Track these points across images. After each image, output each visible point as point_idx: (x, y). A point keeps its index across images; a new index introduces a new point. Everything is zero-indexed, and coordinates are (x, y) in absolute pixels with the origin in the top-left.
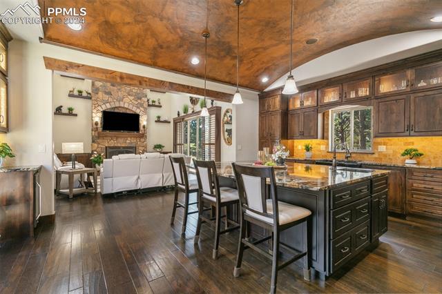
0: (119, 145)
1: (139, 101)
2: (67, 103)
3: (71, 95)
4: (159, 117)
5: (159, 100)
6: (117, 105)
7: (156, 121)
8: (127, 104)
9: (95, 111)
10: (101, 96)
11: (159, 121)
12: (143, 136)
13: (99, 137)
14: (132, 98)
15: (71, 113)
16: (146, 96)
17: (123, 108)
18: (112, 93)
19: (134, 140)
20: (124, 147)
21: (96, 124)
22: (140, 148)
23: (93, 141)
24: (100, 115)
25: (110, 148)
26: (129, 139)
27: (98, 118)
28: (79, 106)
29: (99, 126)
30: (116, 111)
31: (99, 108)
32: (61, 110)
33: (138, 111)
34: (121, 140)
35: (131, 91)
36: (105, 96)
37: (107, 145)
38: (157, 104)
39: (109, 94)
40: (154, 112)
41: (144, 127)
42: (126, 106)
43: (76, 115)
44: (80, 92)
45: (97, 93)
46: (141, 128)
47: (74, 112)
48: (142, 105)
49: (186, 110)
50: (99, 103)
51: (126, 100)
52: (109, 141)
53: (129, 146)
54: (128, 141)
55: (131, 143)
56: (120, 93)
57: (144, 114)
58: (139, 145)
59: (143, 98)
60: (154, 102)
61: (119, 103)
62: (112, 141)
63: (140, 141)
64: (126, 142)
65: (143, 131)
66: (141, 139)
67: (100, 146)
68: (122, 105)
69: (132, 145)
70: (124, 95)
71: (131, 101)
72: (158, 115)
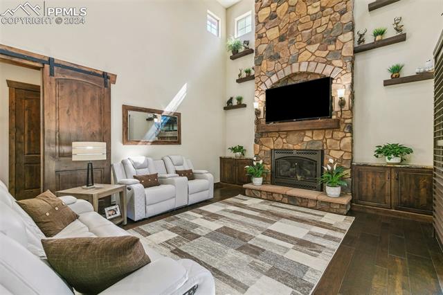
0: (291, 146)
1: (331, 47)
2: (236, 91)
3: (240, 81)
4: (397, 69)
6: (288, 72)
7: (386, 83)
9: (257, 93)
10: (265, 66)
11: (396, 78)
13: (262, 134)
16: (352, 28)
17: (301, 74)
18: (281, 55)
19: (318, 136)
20: (299, 151)
21: (258, 113)
22: (333, 153)
23: (256, 141)
24: (263, 98)
26: (308, 133)
27: (261, 103)
29: (262, 116)
31: (262, 86)
32: (232, 103)
34: (293, 137)
35: (313, 33)
36: (269, 63)
37: (272, 147)
39: (275, 57)
41: (342, 103)
42: (303, 69)
43: (245, 106)
44: (248, 72)
45: (260, 65)
47: (243, 102)
48: (337, 54)
50: (263, 79)
51: (305, 56)
52: (275, 139)
53: (308, 148)
54: (306, 139)
55: (313, 142)
56: (292, 48)
57: (344, 72)
58: (330, 147)
59: (341, 37)
60: (382, 33)
61: (291, 68)
62: (279, 139)
63: (332, 138)
64: (303, 141)
65: (339, 113)
66: (335, 133)
67: (264, 148)
68: (295, 70)
69: (314, 147)
70: (299, 49)
71: (313, 54)
72: (394, 64)
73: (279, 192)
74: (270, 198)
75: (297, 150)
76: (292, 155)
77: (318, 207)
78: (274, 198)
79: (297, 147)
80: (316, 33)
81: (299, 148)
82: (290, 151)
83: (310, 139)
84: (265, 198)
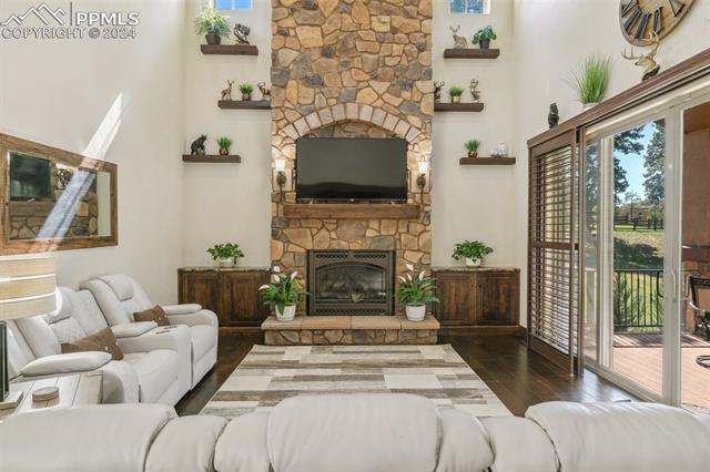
0: (344, 245)
1: (406, 94)
3: (225, 104)
4: (473, 146)
5: (474, 84)
6: (339, 115)
7: (463, 162)
8: (371, 107)
9: (277, 141)
10: (294, 93)
11: (472, 158)
12: (419, 214)
13: (287, 221)
14: (381, 87)
15: (226, 155)
16: (429, 74)
17: (358, 122)
18: (325, 80)
19: (388, 229)
20: (359, 254)
21: (281, 180)
22: (408, 255)
23: (274, 235)
25: (320, 254)
26: (374, 224)
27: (283, 162)
28: (244, 129)
29: (289, 186)
30: (338, 134)
31: (289, 131)
32: (203, 148)
33: (401, 130)
34: (348, 230)
35: (380, 63)
36: (304, 89)
37: (310, 247)
38: (466, 98)
39: (315, 81)
40: (457, 130)
41: (421, 182)
42: (365, 116)
43: (237, 159)
44: (246, 91)
45: (284, 87)
46: (413, 188)
47: (233, 151)
48: (414, 107)
50: (291, 116)
51: (366, 95)
52: (315, 231)
53: (373, 248)
54: (370, 233)
55: (380, 238)
56: (346, 75)
57: (423, 136)
58: (405, 245)
59: (418, 83)
60: (459, 93)
61: (345, 108)
62: (324, 232)
63: (408, 232)
64: (364, 236)
65: (418, 197)
66: (413, 225)
67: (292, 248)
68: (352, 115)
69: (382, 246)
70: (359, 82)
71: (380, 97)
72: (472, 138)
73: (337, 326)
74: (320, 339)
75: (355, 251)
76: (346, 260)
77: (401, 339)
78: (326, 339)
79: (356, 246)
80: (385, 65)
81: (358, 248)
82: (342, 253)
83: (376, 234)
84: (310, 342)
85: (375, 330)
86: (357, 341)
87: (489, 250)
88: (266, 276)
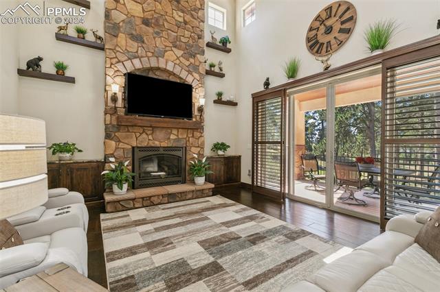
0: (157, 144)
1: (192, 60)
2: (53, 54)
3: (61, 37)
4: (220, 94)
5: (220, 63)
6: (154, 63)
7: (215, 102)
8: (172, 65)
9: (111, 72)
10: (123, 43)
11: (219, 101)
12: (199, 127)
13: (119, 127)
14: (179, 53)
15: (61, 75)
16: (203, 52)
17: (165, 71)
18: (145, 39)
19: (183, 135)
20: (166, 149)
21: (114, 99)
22: (193, 149)
23: (108, 136)
24: (121, 80)
25: (142, 149)
26: (175, 132)
27: (117, 86)
28: (79, 61)
29: (120, 103)
30: (151, 75)
31: (120, 66)
32: (38, 66)
33: (189, 80)
34: (160, 134)
35: (177, 38)
36: (130, 42)
37: (134, 144)
39: (138, 38)
40: (213, 84)
41: (199, 109)
42: (170, 67)
43: (72, 80)
44: (81, 32)
45: (116, 36)
46: (195, 112)
47: (68, 73)
48: (196, 69)
49: (292, 71)
50: (120, 57)
51: (170, 55)
52: (138, 134)
53: (174, 145)
54: (172, 137)
55: (178, 140)
56: (158, 40)
57: (200, 85)
58: (192, 144)
59: (198, 56)
60: (214, 66)
61: (158, 60)
62: (144, 135)
63: (193, 136)
64: (169, 138)
65: (198, 118)
66: (195, 133)
67: (121, 145)
68: (162, 65)
69: (179, 144)
70: (166, 46)
71: (178, 58)
72: (220, 90)
73: (157, 193)
74: (148, 203)
75: (164, 147)
76: (159, 153)
78: (152, 202)
79: (164, 144)
80: (180, 41)
81: (166, 145)
82: (156, 149)
83: (175, 137)
84: (141, 206)
85: (181, 193)
86: (171, 200)
87: (229, 147)
88: (101, 165)
